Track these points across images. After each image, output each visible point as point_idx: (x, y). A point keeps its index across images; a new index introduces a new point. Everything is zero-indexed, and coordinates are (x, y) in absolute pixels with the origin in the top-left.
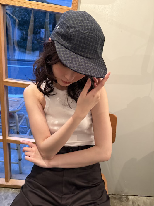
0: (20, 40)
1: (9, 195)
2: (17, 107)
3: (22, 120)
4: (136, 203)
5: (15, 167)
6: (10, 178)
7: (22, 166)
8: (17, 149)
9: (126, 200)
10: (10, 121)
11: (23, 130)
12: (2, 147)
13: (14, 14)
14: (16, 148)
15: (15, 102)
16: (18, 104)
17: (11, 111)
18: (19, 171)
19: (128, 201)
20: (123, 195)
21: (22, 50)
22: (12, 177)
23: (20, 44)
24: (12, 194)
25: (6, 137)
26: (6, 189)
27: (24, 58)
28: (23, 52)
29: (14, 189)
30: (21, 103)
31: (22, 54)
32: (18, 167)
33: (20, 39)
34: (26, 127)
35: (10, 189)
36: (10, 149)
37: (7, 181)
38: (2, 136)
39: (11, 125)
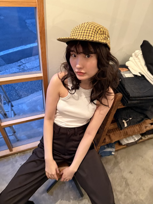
5: (12, 138)
6: (13, 148)
18: (16, 140)
22: (13, 146)
26: (12, 156)
29: (19, 154)
32: (14, 137)
35: (16, 155)
37: (11, 150)
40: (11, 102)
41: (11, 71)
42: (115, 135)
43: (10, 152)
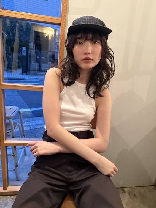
1: (8, 202)
4: (132, 193)
5: (12, 175)
6: (8, 186)
8: (13, 155)
9: (123, 192)
15: (8, 110)
18: (16, 179)
19: (124, 193)
20: (119, 188)
22: (9, 185)
24: (11, 201)
25: (4, 141)
26: (4, 197)
29: (13, 196)
30: (15, 110)
35: (8, 196)
36: (7, 155)
37: (5, 188)
41: (37, 122)
43: (3, 189)
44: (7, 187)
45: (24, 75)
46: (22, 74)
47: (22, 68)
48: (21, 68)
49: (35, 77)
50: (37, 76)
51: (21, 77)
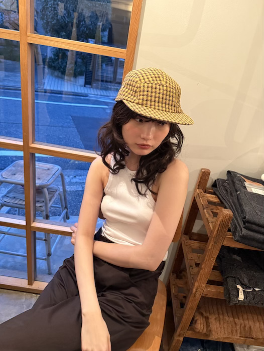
0: (53, 57)
2: (48, 179)
3: (55, 198)
5: (41, 264)
6: (35, 280)
7: (52, 264)
8: (45, 240)
10: (37, 199)
11: (56, 210)
12: (25, 235)
13: (45, 12)
14: (44, 238)
15: (45, 171)
16: (49, 175)
17: (38, 185)
18: (47, 271)
21: (56, 73)
22: (37, 279)
23: (54, 63)
25: (31, 223)
26: (28, 294)
27: (59, 89)
28: (57, 77)
31: (57, 80)
32: (46, 265)
33: (54, 55)
34: (60, 206)
35: (34, 295)
36: (35, 239)
37: (30, 283)
38: (25, 221)
39: (38, 205)
40: (67, 209)
42: (220, 324)
43: (28, 284)
44: (33, 281)
45: (87, 87)
46: (85, 86)
47: (86, 76)
48: (83, 75)
49: (105, 93)
50: (107, 92)
51: (83, 92)
